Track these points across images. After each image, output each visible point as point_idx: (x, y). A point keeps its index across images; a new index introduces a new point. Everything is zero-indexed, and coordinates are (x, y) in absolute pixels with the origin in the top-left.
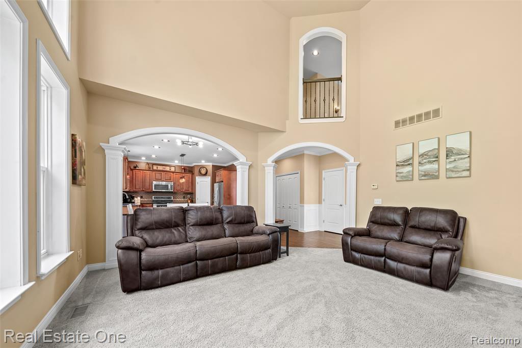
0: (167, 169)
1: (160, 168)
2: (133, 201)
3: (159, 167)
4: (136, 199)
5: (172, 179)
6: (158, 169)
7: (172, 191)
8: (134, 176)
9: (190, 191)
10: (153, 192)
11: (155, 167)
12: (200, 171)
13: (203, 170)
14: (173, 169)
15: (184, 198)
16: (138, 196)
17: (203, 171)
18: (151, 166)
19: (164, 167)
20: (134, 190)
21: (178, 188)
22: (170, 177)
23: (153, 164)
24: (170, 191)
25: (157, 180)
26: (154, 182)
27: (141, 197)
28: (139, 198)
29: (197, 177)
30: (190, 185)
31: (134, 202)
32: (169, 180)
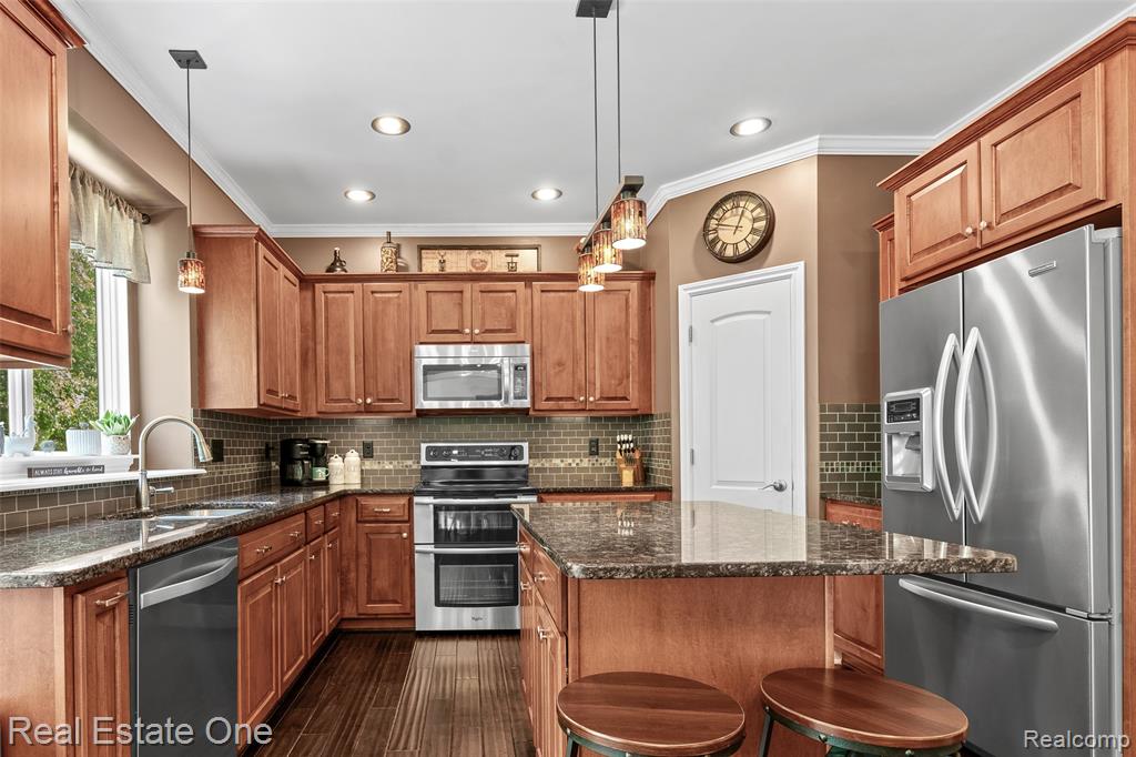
0: (497, 262)
1: (459, 262)
2: (320, 474)
3: (451, 256)
4: (336, 462)
5: (522, 323)
6: (449, 269)
7: (526, 403)
8: (321, 320)
9: (634, 401)
10: (423, 414)
11: (431, 264)
12: (709, 242)
13: (731, 220)
14: (527, 262)
15: (594, 450)
16: (352, 444)
17: (737, 232)
18: (408, 257)
19: (478, 255)
20: (323, 405)
21: (561, 386)
22: (513, 315)
23: (425, 246)
24: (514, 404)
25: (440, 335)
26: (423, 350)
27: (367, 452)
28: (353, 457)
29: (684, 292)
30: (634, 360)
31: (325, 484)
32: (505, 332)
